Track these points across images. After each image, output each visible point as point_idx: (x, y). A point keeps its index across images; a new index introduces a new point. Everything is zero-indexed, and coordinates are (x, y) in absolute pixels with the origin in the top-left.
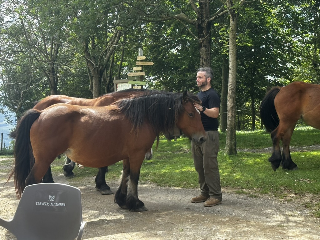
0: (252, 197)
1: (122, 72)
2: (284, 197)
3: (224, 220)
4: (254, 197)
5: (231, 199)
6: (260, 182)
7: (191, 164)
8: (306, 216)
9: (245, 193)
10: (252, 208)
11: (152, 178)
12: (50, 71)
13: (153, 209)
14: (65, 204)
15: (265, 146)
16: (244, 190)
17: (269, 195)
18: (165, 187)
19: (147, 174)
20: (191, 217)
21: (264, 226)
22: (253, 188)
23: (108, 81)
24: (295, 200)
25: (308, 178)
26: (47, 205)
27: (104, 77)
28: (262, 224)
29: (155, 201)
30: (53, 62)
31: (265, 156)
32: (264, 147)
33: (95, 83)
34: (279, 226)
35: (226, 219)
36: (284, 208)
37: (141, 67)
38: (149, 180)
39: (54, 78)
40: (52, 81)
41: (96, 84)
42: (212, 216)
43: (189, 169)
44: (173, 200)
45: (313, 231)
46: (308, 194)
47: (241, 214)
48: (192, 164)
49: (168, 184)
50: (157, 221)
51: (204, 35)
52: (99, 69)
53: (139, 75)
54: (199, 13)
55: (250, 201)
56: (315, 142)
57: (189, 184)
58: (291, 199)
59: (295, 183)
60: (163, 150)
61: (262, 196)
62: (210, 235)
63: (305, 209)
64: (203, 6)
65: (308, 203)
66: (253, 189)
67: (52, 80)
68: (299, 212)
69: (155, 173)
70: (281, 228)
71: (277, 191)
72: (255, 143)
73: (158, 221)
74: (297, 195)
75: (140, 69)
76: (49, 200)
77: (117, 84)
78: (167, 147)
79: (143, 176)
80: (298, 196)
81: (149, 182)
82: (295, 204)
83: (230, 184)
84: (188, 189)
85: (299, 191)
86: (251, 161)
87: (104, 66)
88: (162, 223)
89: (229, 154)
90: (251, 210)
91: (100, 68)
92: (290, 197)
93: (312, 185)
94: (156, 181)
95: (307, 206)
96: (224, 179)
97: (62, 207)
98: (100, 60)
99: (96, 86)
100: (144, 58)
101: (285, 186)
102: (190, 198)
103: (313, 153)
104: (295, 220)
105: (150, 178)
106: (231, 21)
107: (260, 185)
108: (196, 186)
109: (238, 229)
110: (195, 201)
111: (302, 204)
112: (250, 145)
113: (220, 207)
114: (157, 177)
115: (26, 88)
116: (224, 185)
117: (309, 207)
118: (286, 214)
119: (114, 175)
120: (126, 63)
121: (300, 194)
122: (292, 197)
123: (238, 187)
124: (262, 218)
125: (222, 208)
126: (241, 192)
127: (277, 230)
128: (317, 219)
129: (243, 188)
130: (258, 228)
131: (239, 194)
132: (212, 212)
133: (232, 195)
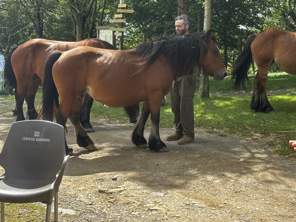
0: (222, 136)
1: (105, 19)
2: (251, 137)
3: (195, 156)
4: (224, 136)
5: (203, 138)
6: (229, 123)
8: (269, 153)
9: (216, 133)
10: (222, 146)
12: (35, 17)
13: (131, 146)
14: (49, 139)
16: (215, 129)
17: (238, 135)
20: (165, 153)
21: (231, 162)
24: (261, 139)
25: (273, 119)
26: (33, 140)
27: (87, 24)
28: (230, 160)
30: (38, 8)
31: (235, 99)
34: (245, 162)
35: (198, 156)
36: (251, 146)
37: (122, 14)
39: (40, 23)
41: (79, 30)
42: (185, 153)
43: (165, 110)
45: (276, 167)
46: (273, 134)
47: (211, 151)
48: (168, 106)
50: (134, 156)
53: (120, 22)
55: (220, 140)
56: (281, 87)
57: (165, 124)
58: (257, 138)
59: (261, 123)
61: (231, 135)
62: (182, 170)
63: (269, 147)
65: (272, 142)
66: (223, 129)
67: (38, 25)
68: (264, 150)
70: (246, 164)
71: (245, 131)
72: (226, 87)
73: (136, 156)
74: (262, 134)
75: (121, 16)
76: (35, 136)
77: (99, 31)
79: (123, 116)
80: (263, 135)
82: (261, 142)
83: (202, 124)
84: (163, 128)
85: (264, 130)
86: (222, 103)
87: (87, 13)
88: (139, 159)
89: (202, 97)
90: (220, 147)
91: (83, 15)
92: (256, 136)
93: (277, 126)
95: (271, 144)
96: (197, 119)
97: (47, 142)
98: (83, 7)
99: (79, 32)
100: (125, 6)
101: (252, 126)
103: (278, 96)
104: (260, 157)
107: (229, 126)
109: (208, 164)
110: (169, 139)
111: (267, 143)
112: (222, 89)
115: (14, 33)
116: (197, 125)
117: (273, 145)
118: (252, 151)
119: (96, 115)
120: (108, 11)
121: (265, 134)
122: (258, 136)
123: (210, 127)
124: (230, 154)
125: (194, 146)
126: (212, 131)
127: (243, 165)
128: (280, 156)
129: (214, 128)
130: (226, 164)
131: (210, 133)
132: (185, 149)
133: (204, 134)
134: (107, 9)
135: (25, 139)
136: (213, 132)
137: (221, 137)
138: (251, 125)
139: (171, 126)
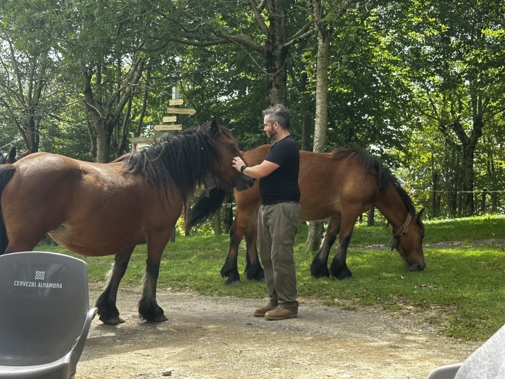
0: (349, 309)
2: (398, 310)
3: (305, 339)
4: (352, 310)
5: (316, 312)
6: (360, 290)
8: (431, 335)
9: (338, 305)
10: (349, 325)
11: (192, 284)
13: (194, 324)
14: (61, 284)
15: (367, 243)
16: (336, 300)
17: (375, 308)
18: (212, 296)
19: (183, 278)
20: (254, 335)
21: (367, 347)
22: (349, 297)
23: (120, 145)
24: (415, 314)
25: (434, 283)
26: (33, 285)
28: (364, 344)
29: (196, 315)
30: (33, 108)
31: (368, 253)
32: (365, 244)
33: (100, 144)
34: (390, 347)
35: (310, 338)
36: (398, 324)
37: (176, 117)
39: (33, 135)
40: (30, 140)
42: (287, 334)
44: (225, 313)
45: (443, 354)
46: (435, 306)
47: (331, 331)
49: (217, 292)
50: (200, 340)
51: (277, 69)
52: (108, 122)
53: (172, 129)
54: (269, 33)
55: (346, 315)
56: (444, 237)
57: (250, 292)
58: (409, 313)
59: (414, 289)
60: (208, 247)
61: (363, 308)
62: (284, 359)
63: (429, 326)
64: (276, 23)
65: (435, 318)
66: (350, 299)
67: (30, 138)
68: (421, 330)
69: (196, 277)
70: (393, 350)
71: (387, 302)
73: (202, 340)
74: (417, 307)
75: (174, 119)
76: (36, 278)
77: (135, 145)
78: (214, 242)
79: (178, 281)
80: (419, 308)
81: (188, 289)
82: (415, 319)
83: (315, 292)
84: (248, 299)
85: (420, 301)
87: (116, 117)
88: (209, 343)
89: (313, 250)
90: (347, 326)
92: (407, 309)
93: (441, 293)
94: (199, 288)
95: (432, 321)
96: (305, 284)
97: (57, 290)
98: (109, 107)
99: (101, 149)
100: (181, 102)
101: (399, 294)
103: (441, 250)
104: (415, 340)
105: (188, 284)
106: (320, 42)
107: (360, 294)
108: (261, 295)
109: (328, 351)
110: (260, 313)
111: (426, 319)
113: (300, 323)
114: (199, 282)
116: (306, 294)
117: (437, 322)
118: (401, 332)
119: (131, 280)
121: (422, 306)
122: (410, 310)
123: (327, 297)
124: (364, 337)
125: (302, 324)
126: (332, 303)
127: (389, 352)
128: (449, 338)
129: (335, 298)
130: (359, 350)
131: (329, 306)
132: (287, 329)
133: (318, 306)
134: (148, 115)
135: (19, 284)
137: (348, 311)
138: (397, 293)
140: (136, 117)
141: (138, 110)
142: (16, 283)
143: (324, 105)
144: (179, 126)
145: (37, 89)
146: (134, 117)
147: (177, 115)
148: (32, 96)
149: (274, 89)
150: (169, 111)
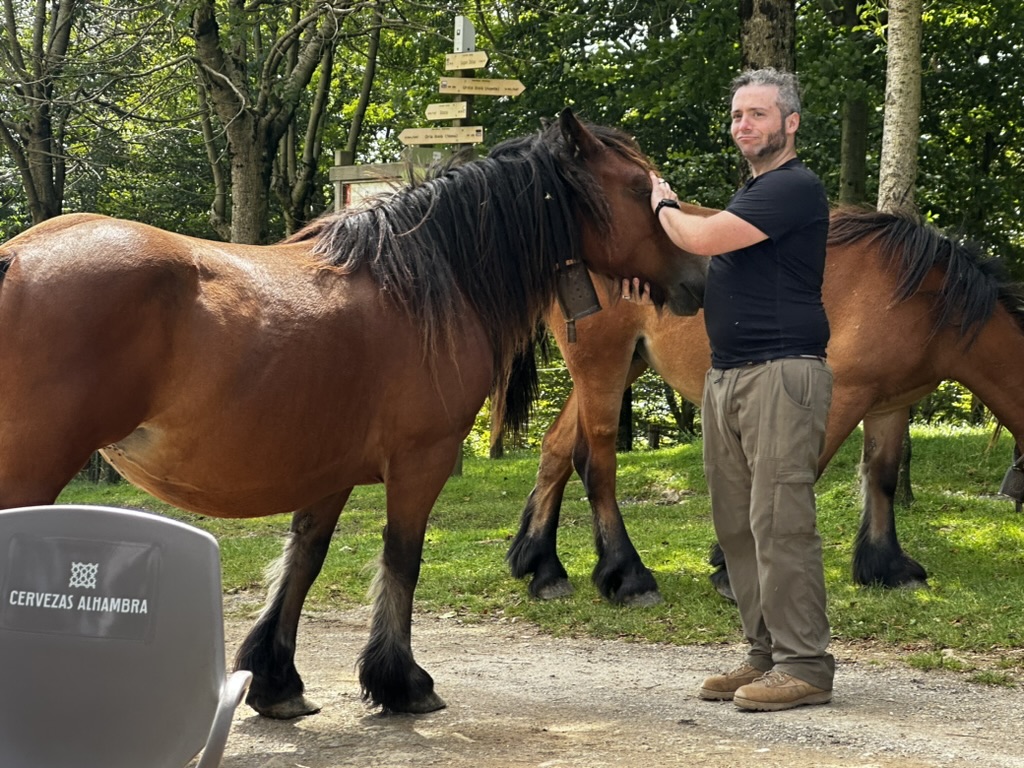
0: (988, 683)
4: (999, 684)
5: (888, 689)
7: (694, 546)
9: (956, 668)
10: (991, 729)
13: (524, 722)
14: (145, 602)
16: (950, 652)
18: (574, 637)
19: (487, 584)
20: (702, 755)
22: (989, 644)
23: (298, 187)
26: (63, 605)
27: (282, 169)
29: (530, 694)
30: (47, 82)
33: (240, 187)
37: (465, 104)
38: (500, 607)
39: (48, 161)
40: (40, 176)
42: (803, 754)
43: (689, 565)
44: (615, 688)
47: (936, 748)
48: (699, 545)
49: (588, 627)
52: (264, 121)
53: (453, 141)
55: (979, 701)
57: (689, 627)
66: (990, 652)
67: (39, 170)
72: (992, 466)
75: (459, 110)
76: (72, 583)
77: (345, 189)
79: (472, 593)
81: (501, 616)
83: (883, 628)
84: (682, 647)
86: (978, 532)
90: (983, 733)
91: (268, 117)
94: (535, 614)
96: (853, 604)
97: (132, 617)
98: (267, 75)
99: (244, 203)
100: (479, 60)
102: (695, 681)
108: (719, 635)
110: (719, 691)
112: (971, 474)
113: (840, 721)
116: (855, 634)
119: (334, 587)
123: (921, 643)
125: (847, 724)
126: (936, 661)
129: (944, 647)
131: (926, 670)
132: (801, 738)
133: (894, 672)
134: (380, 99)
135: (24, 601)
136: (941, 665)
137: (986, 688)
139: (722, 639)
140: (346, 106)
141: (351, 85)
142: (16, 598)
143: (912, 67)
144: (473, 130)
145: (58, 26)
146: (339, 105)
147: (469, 99)
148: (45, 45)
149: (759, 19)
150: (444, 86)
